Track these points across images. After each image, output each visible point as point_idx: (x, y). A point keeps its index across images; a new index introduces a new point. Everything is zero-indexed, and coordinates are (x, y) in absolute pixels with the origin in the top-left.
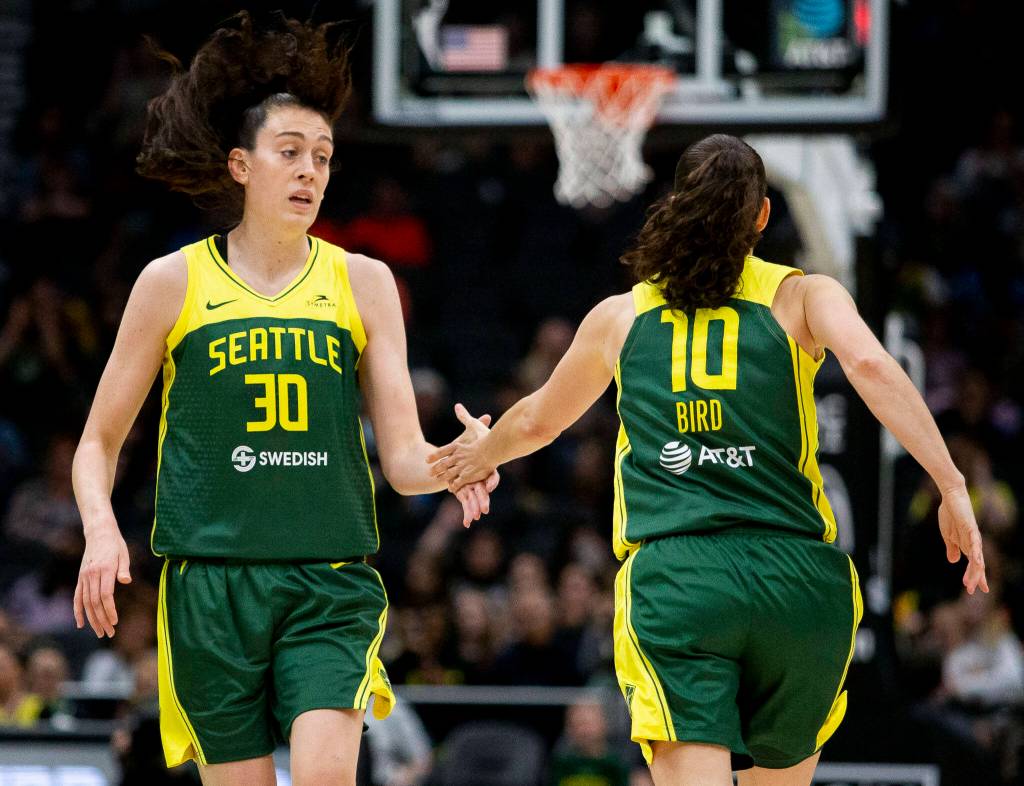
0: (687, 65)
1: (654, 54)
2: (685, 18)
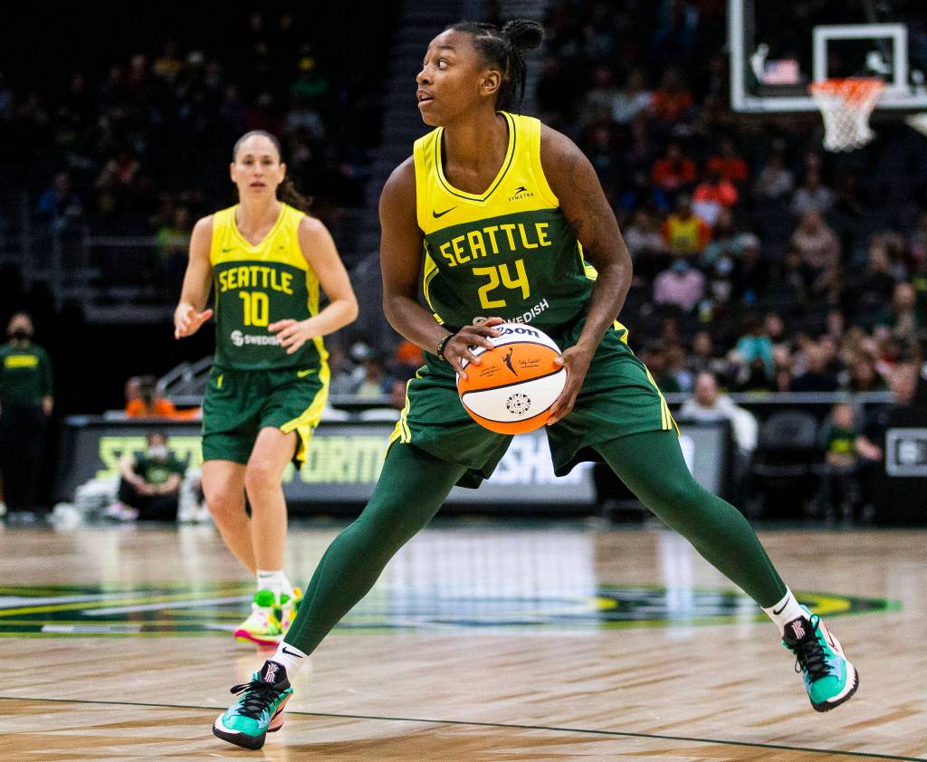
0: (889, 79)
1: (872, 74)
2: (887, 56)
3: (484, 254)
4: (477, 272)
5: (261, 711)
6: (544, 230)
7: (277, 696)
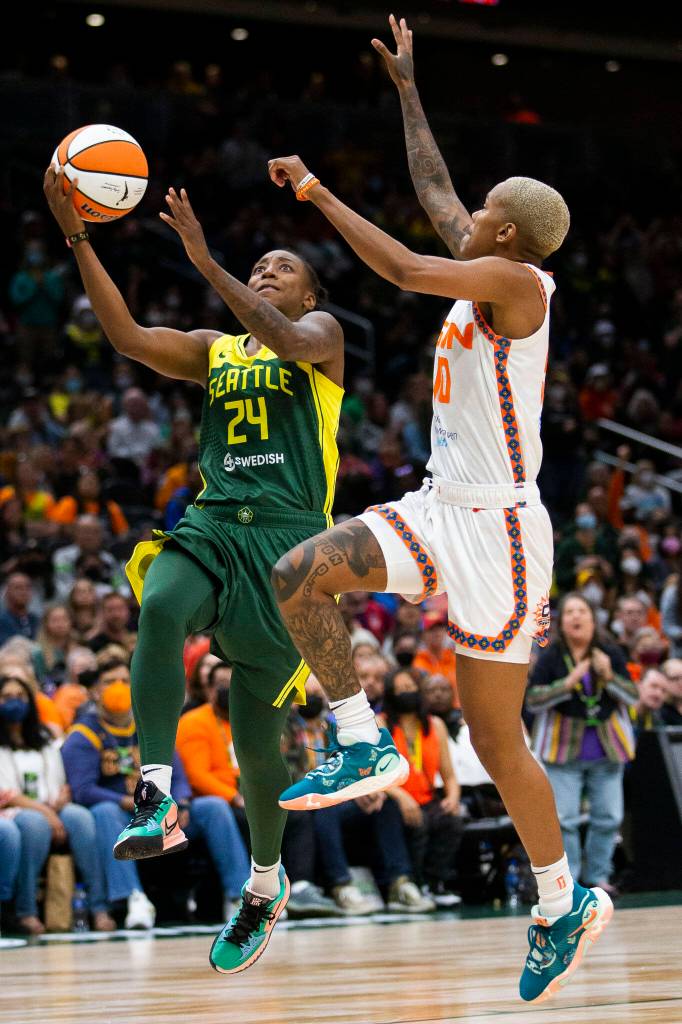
3: (235, 388)
4: (229, 406)
5: (146, 820)
6: (286, 376)
7: (158, 808)
